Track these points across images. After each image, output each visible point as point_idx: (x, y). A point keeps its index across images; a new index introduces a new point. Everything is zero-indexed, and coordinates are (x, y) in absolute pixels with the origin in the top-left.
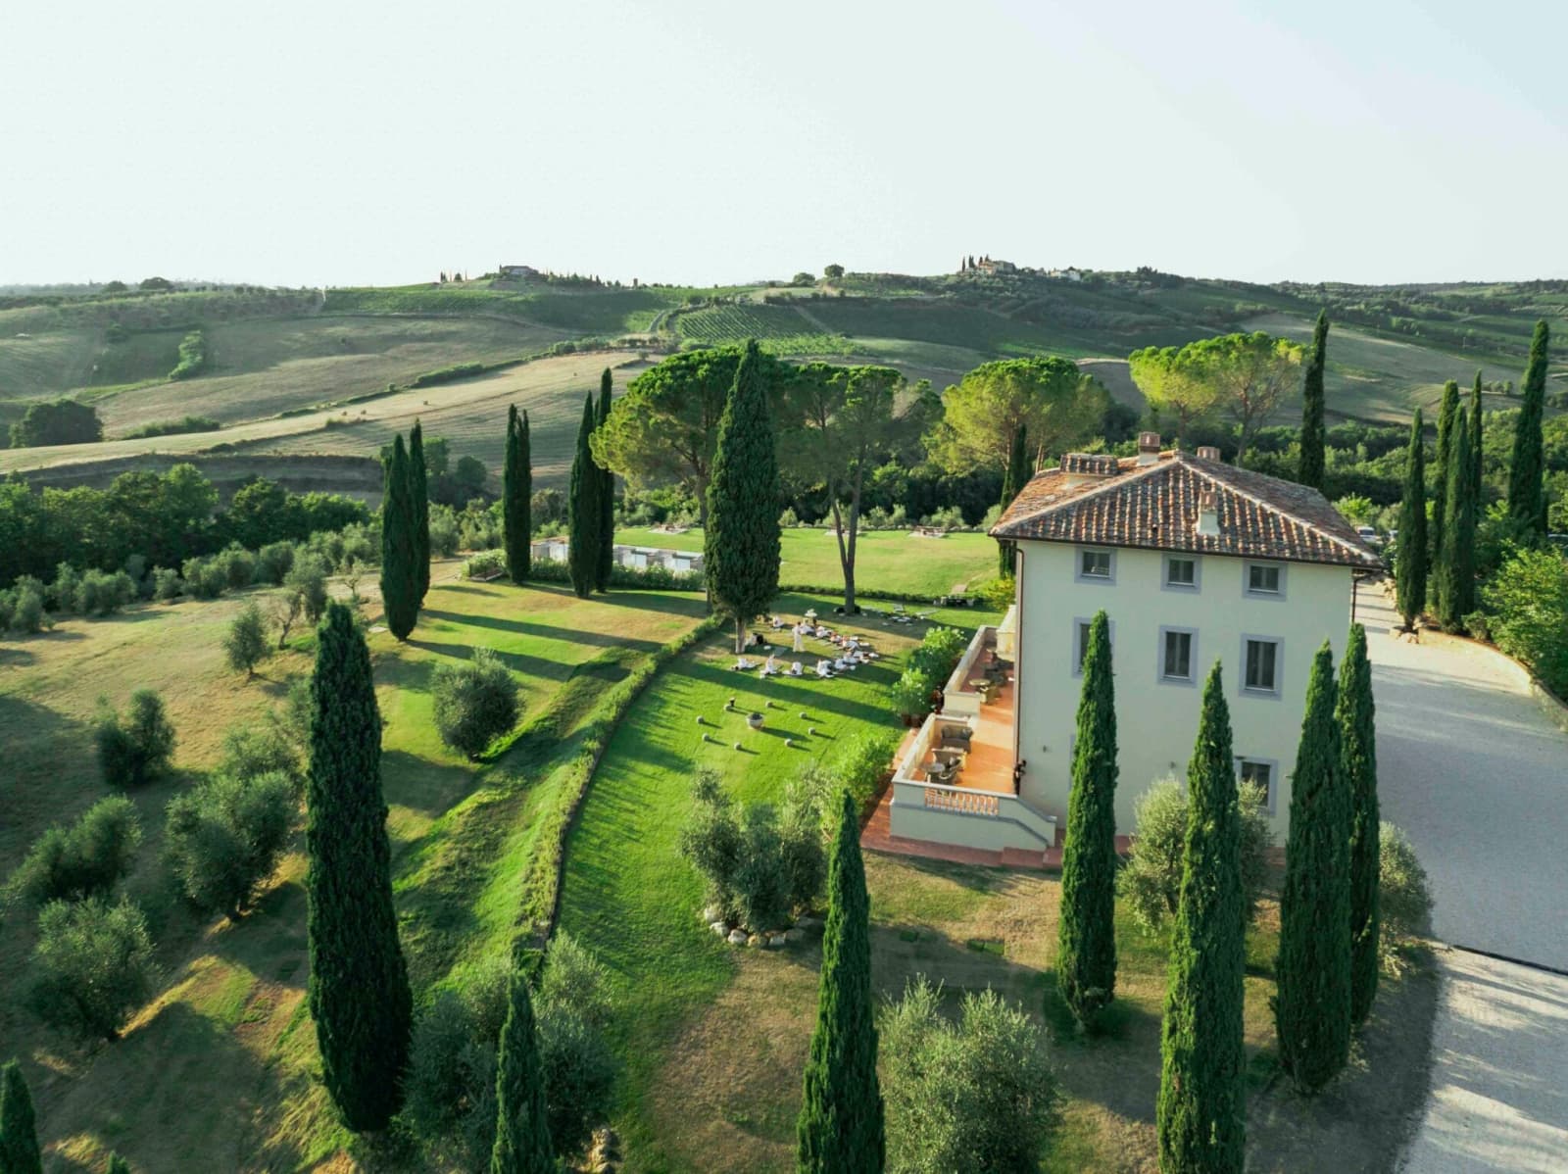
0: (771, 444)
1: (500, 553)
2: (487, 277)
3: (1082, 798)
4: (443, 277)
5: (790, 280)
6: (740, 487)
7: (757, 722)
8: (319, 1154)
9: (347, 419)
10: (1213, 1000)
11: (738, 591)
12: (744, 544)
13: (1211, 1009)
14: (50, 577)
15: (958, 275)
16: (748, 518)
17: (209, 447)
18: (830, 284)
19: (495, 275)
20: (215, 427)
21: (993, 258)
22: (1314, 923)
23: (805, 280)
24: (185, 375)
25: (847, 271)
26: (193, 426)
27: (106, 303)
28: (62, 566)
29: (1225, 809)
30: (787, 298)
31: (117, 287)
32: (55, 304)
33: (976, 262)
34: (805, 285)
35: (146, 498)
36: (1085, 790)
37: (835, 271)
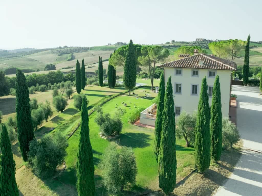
0: (134, 58)
1: (98, 82)
2: (115, 44)
3: (158, 111)
4: (108, 44)
5: (165, 43)
6: (128, 66)
7: (126, 105)
8: (22, 165)
9: (91, 66)
10: (167, 147)
11: (128, 84)
12: (129, 76)
13: (167, 149)
14: (35, 86)
15: (196, 41)
16: (130, 71)
17: (70, 71)
18: (172, 43)
19: (116, 44)
20: (72, 68)
21: (202, 38)
22: (201, 136)
23: (168, 43)
24: (69, 60)
25: (176, 41)
26: (69, 68)
27: (58, 50)
28: (37, 84)
29: (170, 106)
30: (164, 46)
31: (60, 48)
32: (51, 50)
33: (199, 39)
34: (168, 44)
35: (53, 75)
36: (159, 109)
37: (173, 41)
